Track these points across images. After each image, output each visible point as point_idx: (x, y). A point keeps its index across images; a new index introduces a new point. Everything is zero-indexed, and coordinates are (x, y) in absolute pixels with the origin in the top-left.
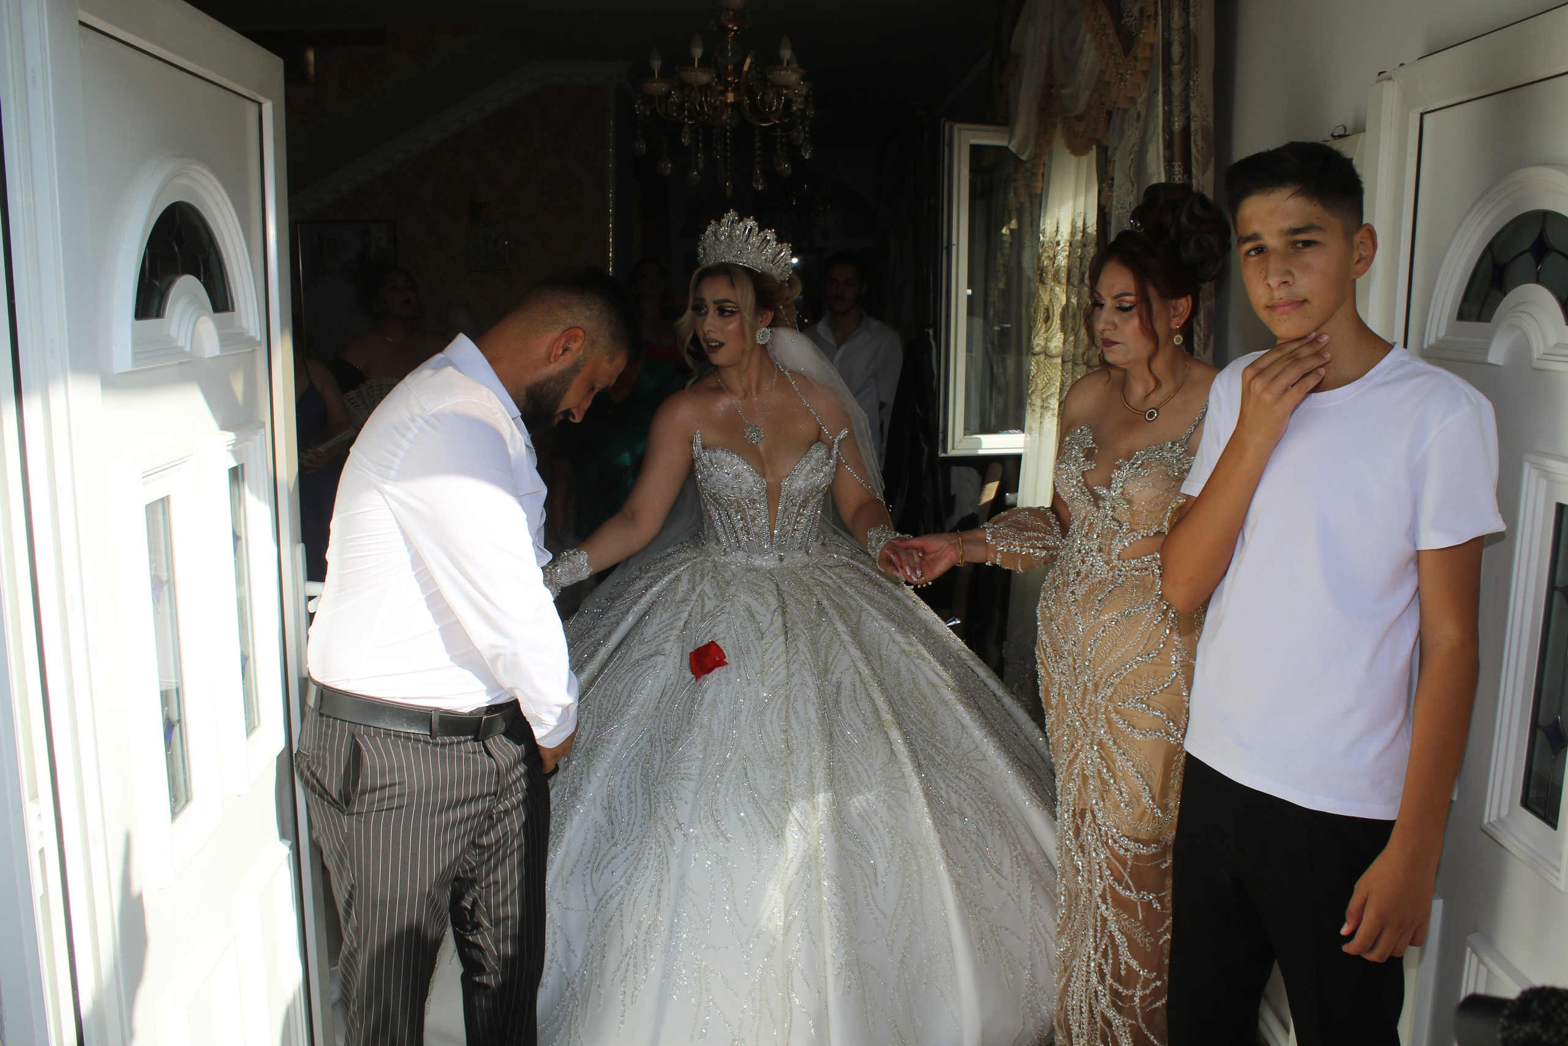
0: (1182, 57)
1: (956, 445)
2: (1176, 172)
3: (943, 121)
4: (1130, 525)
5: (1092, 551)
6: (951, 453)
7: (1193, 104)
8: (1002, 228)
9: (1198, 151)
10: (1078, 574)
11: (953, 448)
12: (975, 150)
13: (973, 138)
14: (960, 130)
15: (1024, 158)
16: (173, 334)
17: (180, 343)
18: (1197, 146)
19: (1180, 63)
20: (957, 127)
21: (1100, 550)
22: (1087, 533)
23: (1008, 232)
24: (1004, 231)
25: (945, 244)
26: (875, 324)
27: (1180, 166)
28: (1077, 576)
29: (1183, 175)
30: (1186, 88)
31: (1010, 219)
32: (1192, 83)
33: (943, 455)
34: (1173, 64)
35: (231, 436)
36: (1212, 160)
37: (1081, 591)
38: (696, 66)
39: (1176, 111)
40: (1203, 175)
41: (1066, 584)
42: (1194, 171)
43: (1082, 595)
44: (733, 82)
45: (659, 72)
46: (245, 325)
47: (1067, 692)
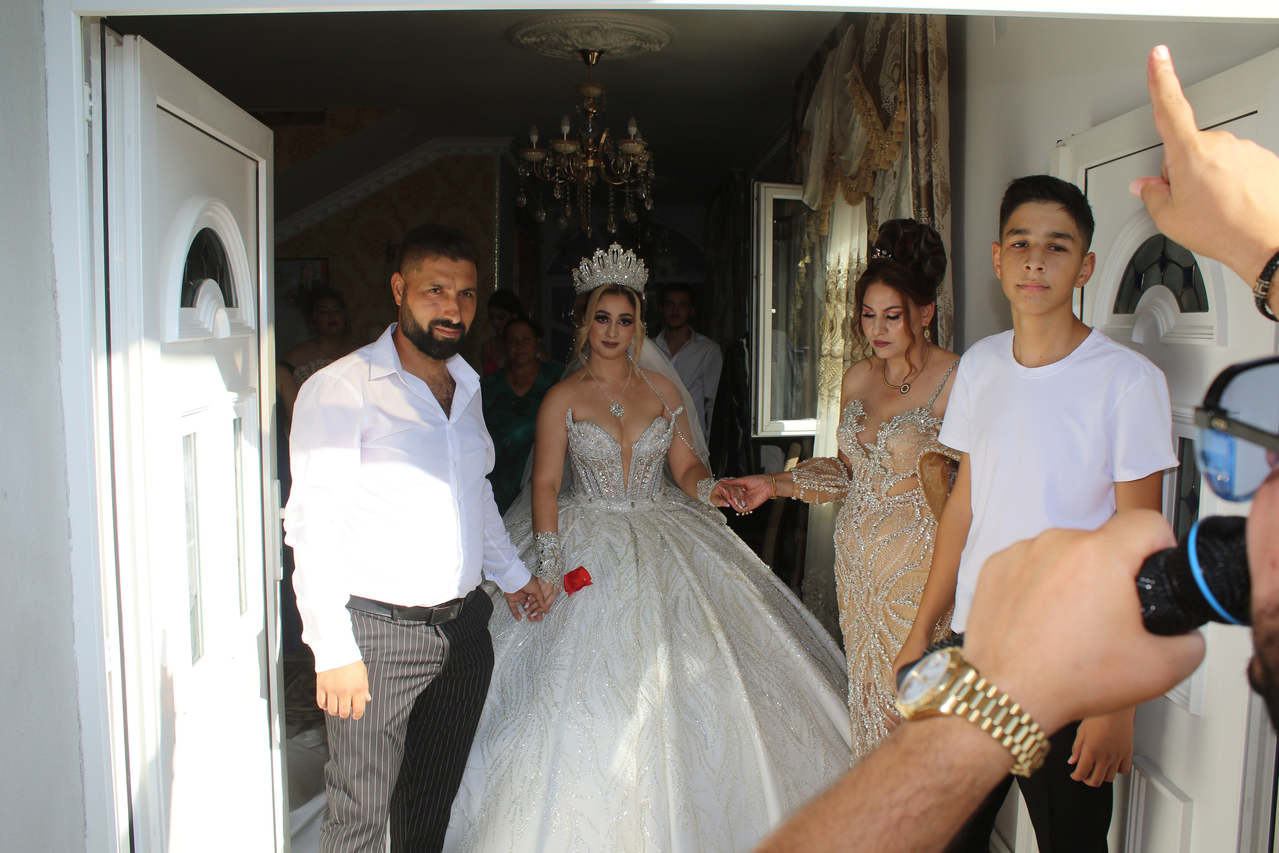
0: (925, 132)
1: (764, 428)
2: (923, 216)
3: (752, 181)
4: (893, 470)
5: (867, 491)
6: (761, 434)
7: (934, 165)
8: (799, 262)
9: (938, 200)
10: (859, 509)
11: (762, 431)
12: (778, 203)
13: (776, 194)
14: (766, 187)
15: (814, 208)
16: (201, 319)
17: (206, 326)
18: (937, 196)
19: (924, 135)
20: (763, 185)
21: (873, 490)
22: (863, 478)
23: (803, 266)
24: (800, 265)
25: (755, 274)
26: (701, 337)
27: (925, 211)
28: (859, 510)
29: (928, 218)
30: (929, 154)
31: (805, 256)
32: (933, 150)
33: (754, 436)
34: (919, 137)
35: (235, 395)
36: (949, 206)
37: (861, 520)
38: (565, 139)
39: (922, 171)
40: (943, 217)
41: (852, 516)
42: (936, 215)
43: (862, 524)
44: (593, 152)
45: (536, 143)
46: (244, 318)
47: (855, 596)
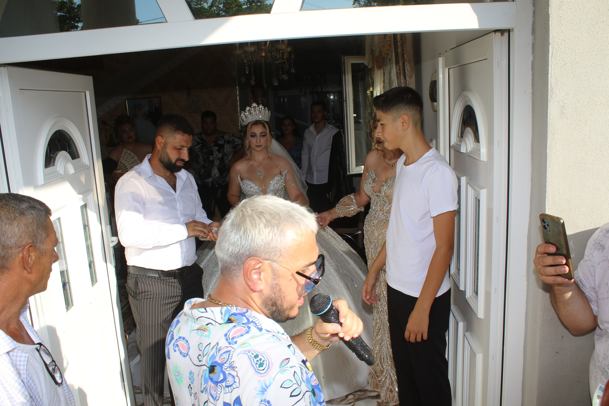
0: (401, 40)
1: (353, 170)
2: (402, 79)
3: (341, 55)
4: (389, 203)
5: (378, 210)
6: (351, 173)
7: (405, 55)
8: (367, 91)
9: (408, 72)
10: (375, 217)
11: (352, 171)
12: (352, 64)
13: (352, 61)
14: (347, 58)
15: (370, 67)
16: (58, 170)
17: (61, 172)
18: (407, 70)
19: (400, 41)
20: (346, 57)
21: (380, 210)
22: (376, 205)
23: (369, 92)
24: (368, 92)
25: (345, 99)
26: (330, 126)
27: (403, 77)
28: (375, 218)
29: (404, 80)
30: (403, 50)
31: (370, 88)
32: (404, 49)
33: (348, 174)
34: (398, 42)
35: (81, 196)
36: (414, 74)
37: (376, 222)
38: (249, 45)
39: (400, 58)
40: (410, 80)
41: (371, 220)
42: (407, 79)
43: (376, 224)
44: (264, 49)
45: (238, 46)
46: (84, 161)
47: (374, 254)
